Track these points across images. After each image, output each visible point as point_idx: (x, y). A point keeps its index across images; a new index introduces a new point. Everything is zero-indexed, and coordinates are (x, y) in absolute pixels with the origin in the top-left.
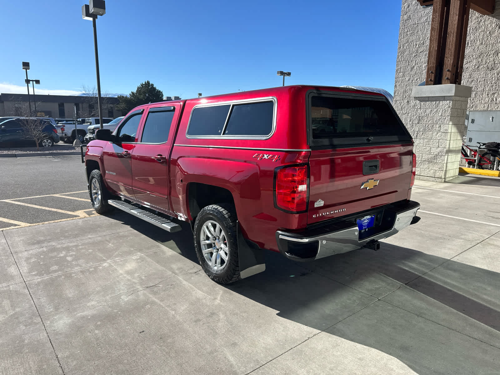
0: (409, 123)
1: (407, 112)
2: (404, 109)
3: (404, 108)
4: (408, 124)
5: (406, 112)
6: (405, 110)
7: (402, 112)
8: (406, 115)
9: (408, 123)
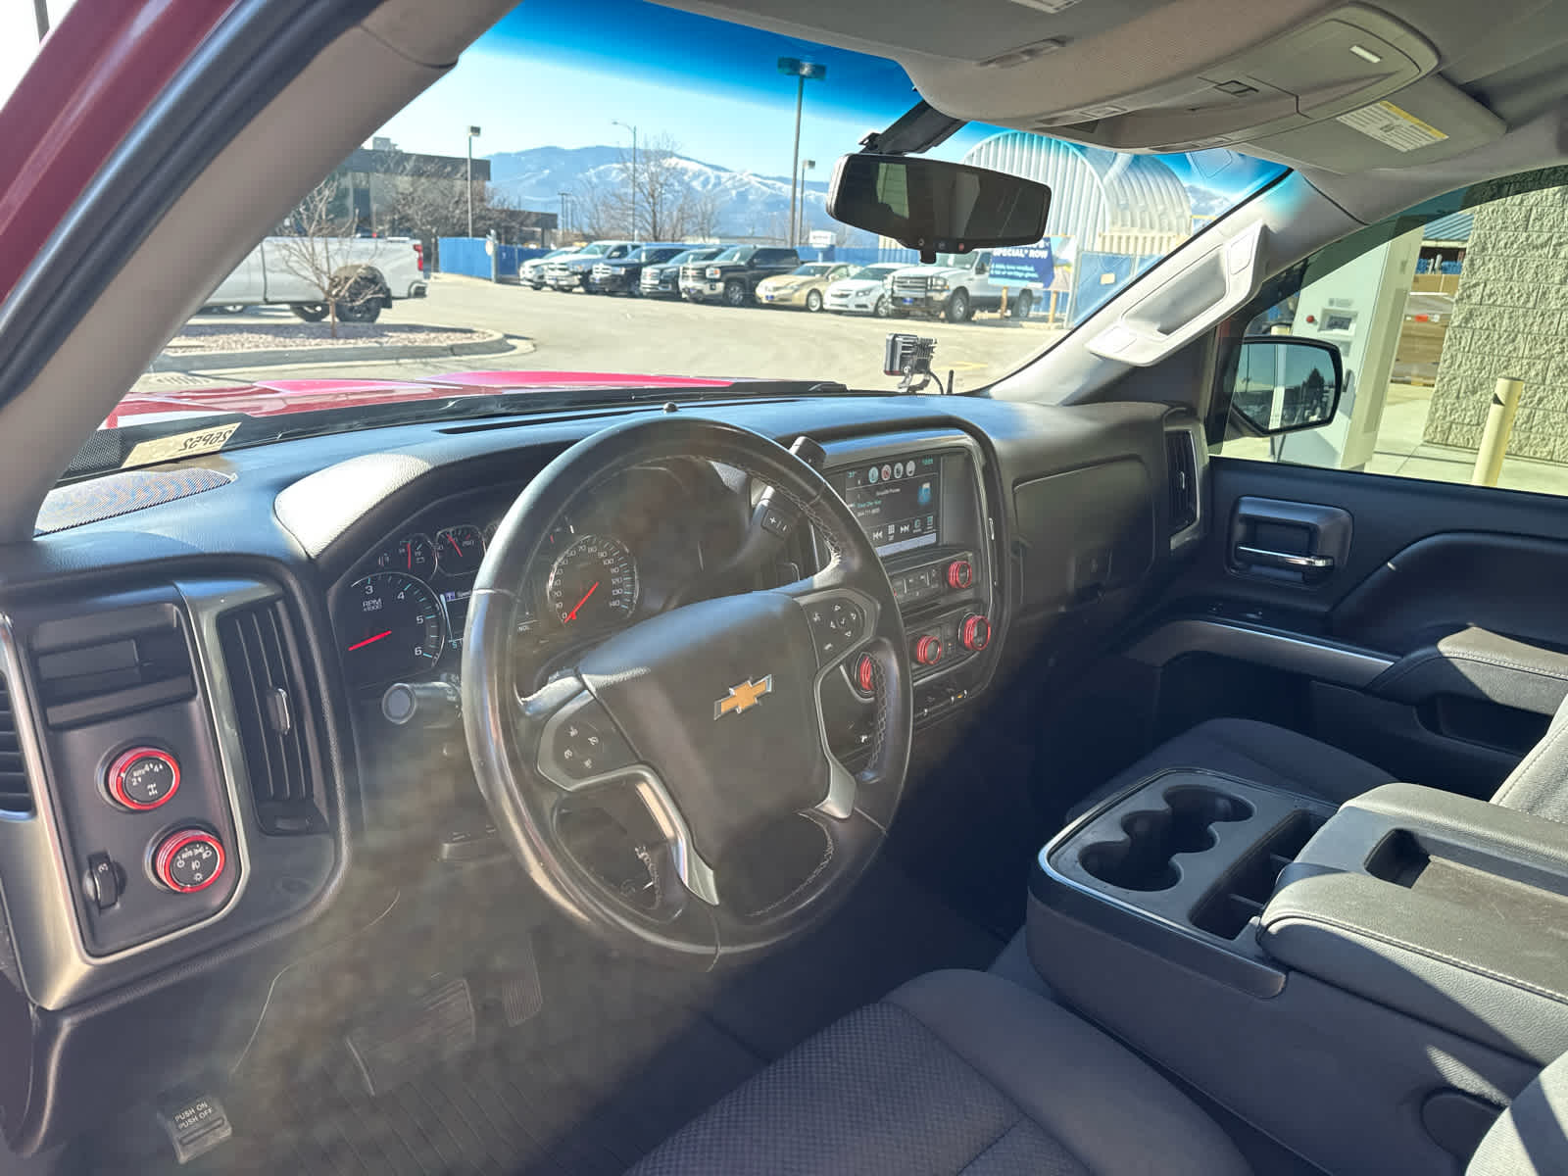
0: (1558, 291)
1: (1551, 238)
2: (1538, 224)
3: (1539, 218)
4: (1552, 295)
5: (1546, 236)
6: (1545, 229)
7: (1525, 235)
8: (1546, 250)
9: (1553, 291)
